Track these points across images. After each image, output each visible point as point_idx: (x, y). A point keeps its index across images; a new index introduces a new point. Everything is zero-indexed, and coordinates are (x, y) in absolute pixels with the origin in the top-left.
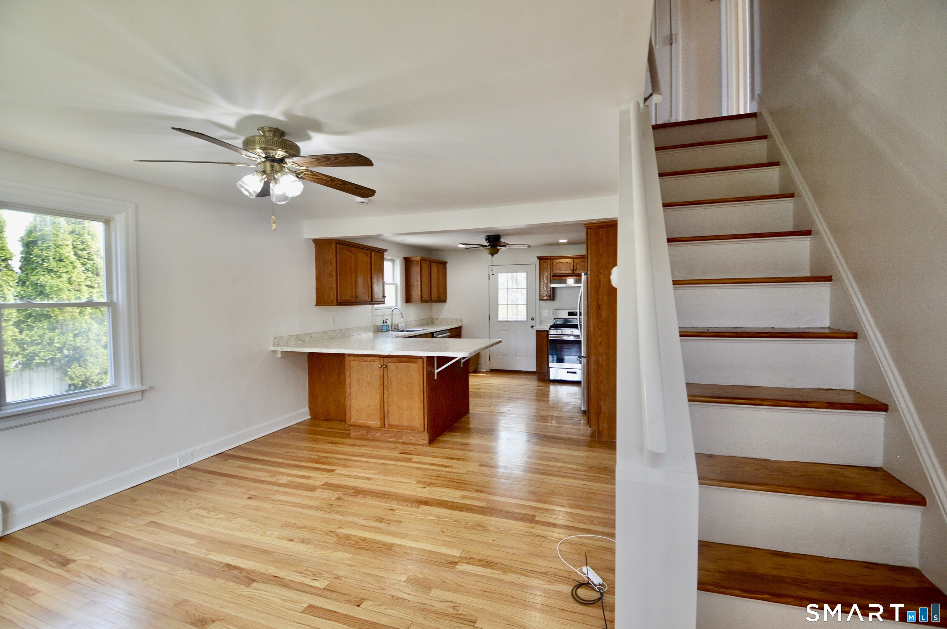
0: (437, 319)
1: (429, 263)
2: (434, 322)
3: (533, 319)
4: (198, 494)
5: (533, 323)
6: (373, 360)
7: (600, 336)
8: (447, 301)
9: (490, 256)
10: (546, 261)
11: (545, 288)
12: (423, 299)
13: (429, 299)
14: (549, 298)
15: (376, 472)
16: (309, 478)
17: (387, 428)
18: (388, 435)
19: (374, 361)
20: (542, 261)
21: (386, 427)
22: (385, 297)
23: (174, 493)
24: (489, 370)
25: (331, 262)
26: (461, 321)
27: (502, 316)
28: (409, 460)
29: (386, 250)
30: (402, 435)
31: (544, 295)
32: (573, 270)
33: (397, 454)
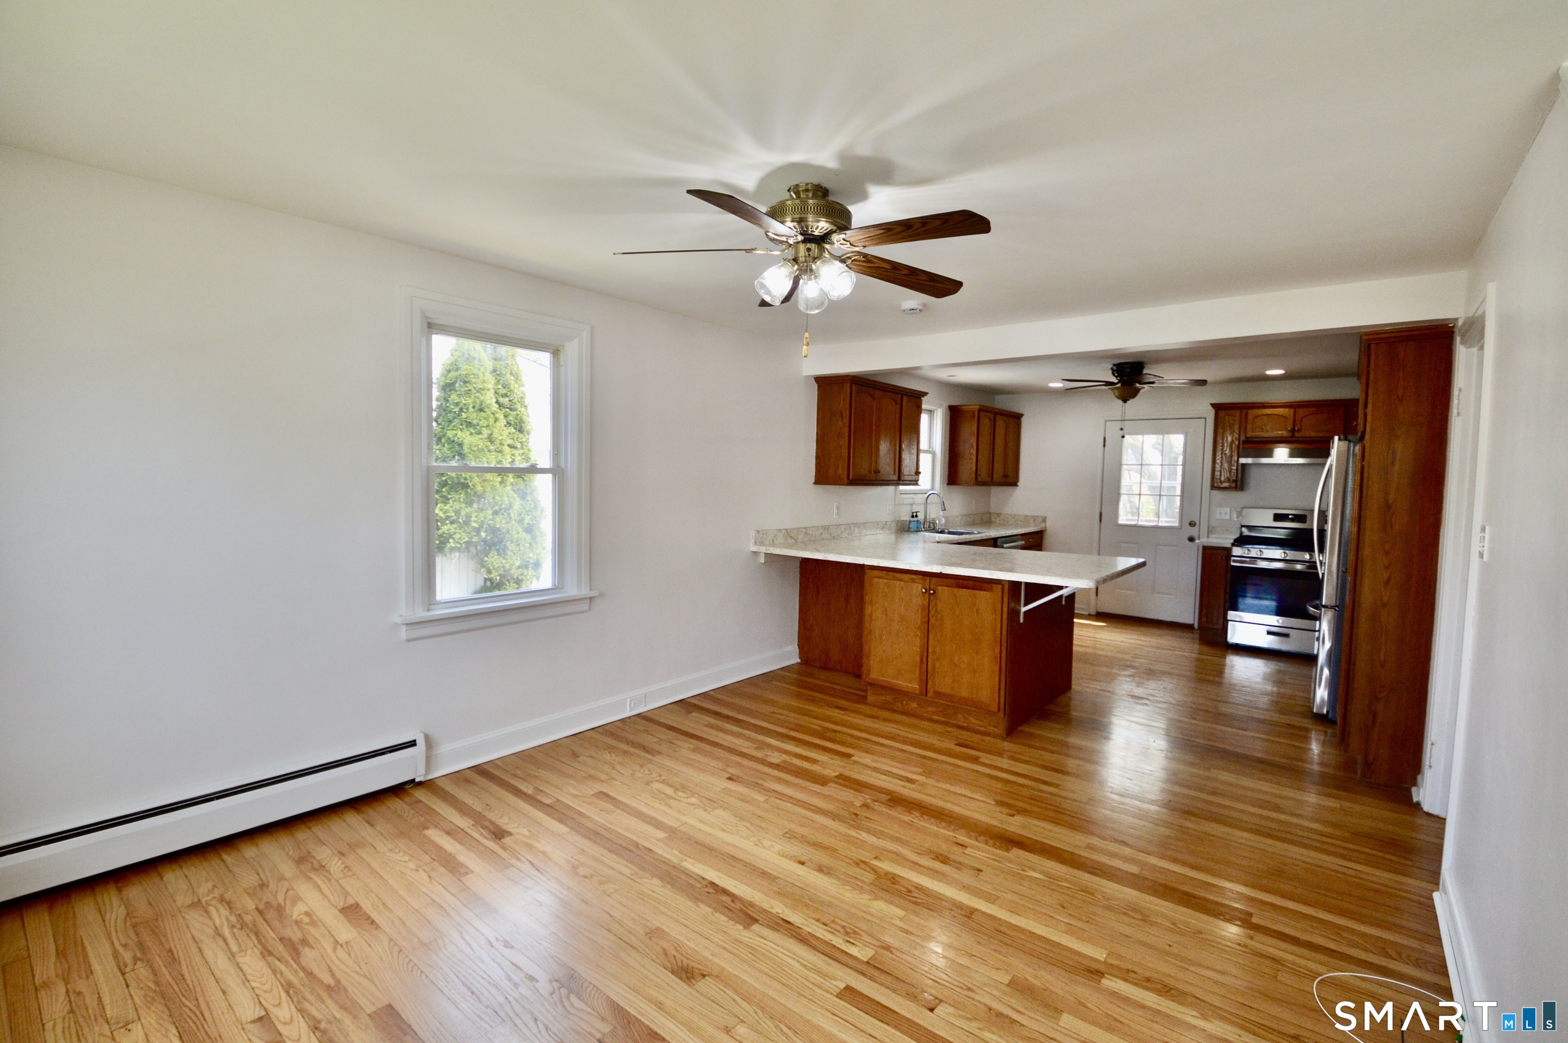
0: (999, 515)
1: (992, 416)
2: (993, 519)
3: (1192, 524)
4: (657, 759)
5: (1193, 532)
6: (912, 579)
7: (1387, 568)
8: (1019, 484)
9: (1120, 402)
10: (1232, 412)
11: (1226, 465)
12: (979, 479)
13: (989, 480)
14: (1233, 485)
15: (920, 770)
16: (814, 761)
17: (931, 697)
18: (930, 709)
19: (913, 581)
20: (1222, 414)
21: (929, 695)
22: (920, 473)
23: (625, 752)
24: (1093, 613)
25: (841, 413)
26: (1044, 520)
27: (1124, 518)
28: (975, 760)
29: (925, 394)
30: (955, 713)
31: (1222, 479)
32: (1293, 431)
33: (950, 745)
